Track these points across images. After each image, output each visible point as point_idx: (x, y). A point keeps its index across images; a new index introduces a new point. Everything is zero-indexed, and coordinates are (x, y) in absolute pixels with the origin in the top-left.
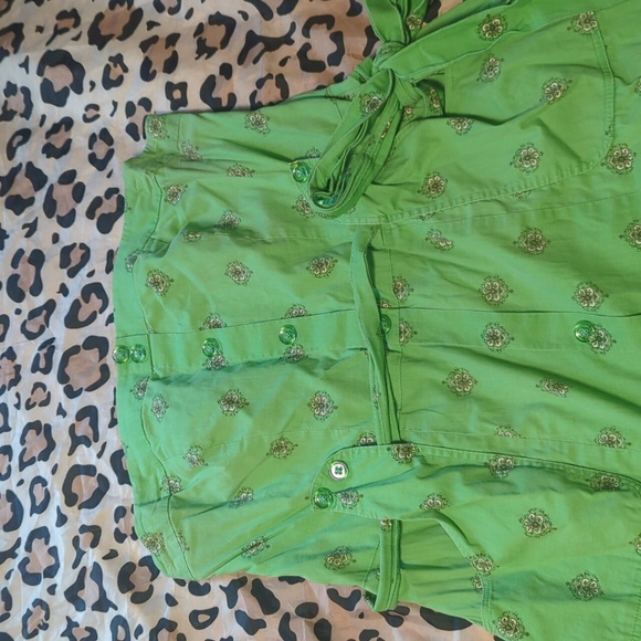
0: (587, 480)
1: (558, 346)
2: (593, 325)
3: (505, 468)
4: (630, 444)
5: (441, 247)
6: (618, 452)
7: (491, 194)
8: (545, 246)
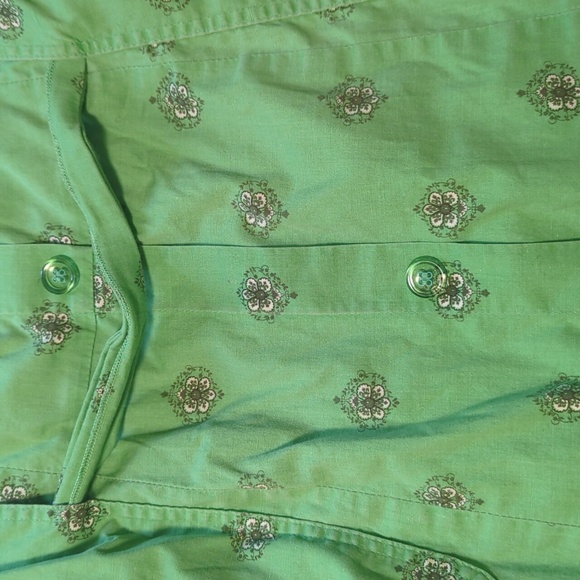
0: (398, 569)
1: (376, 306)
2: (442, 265)
3: (258, 537)
4: (480, 502)
5: (176, 120)
6: (458, 516)
7: (279, 10)
8: (376, 107)
